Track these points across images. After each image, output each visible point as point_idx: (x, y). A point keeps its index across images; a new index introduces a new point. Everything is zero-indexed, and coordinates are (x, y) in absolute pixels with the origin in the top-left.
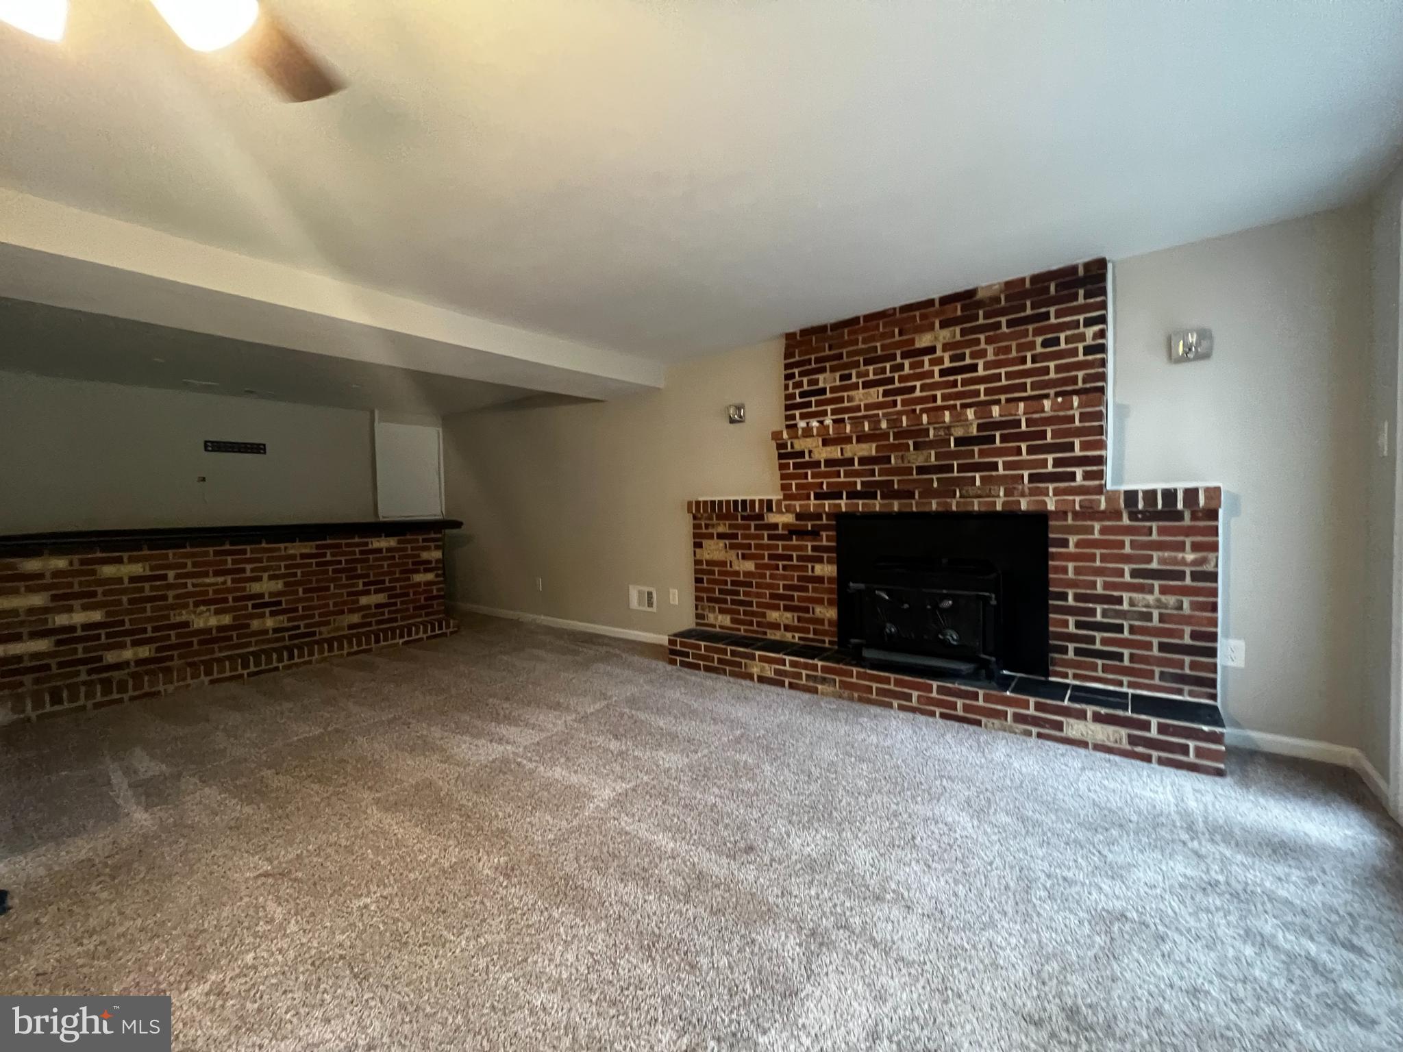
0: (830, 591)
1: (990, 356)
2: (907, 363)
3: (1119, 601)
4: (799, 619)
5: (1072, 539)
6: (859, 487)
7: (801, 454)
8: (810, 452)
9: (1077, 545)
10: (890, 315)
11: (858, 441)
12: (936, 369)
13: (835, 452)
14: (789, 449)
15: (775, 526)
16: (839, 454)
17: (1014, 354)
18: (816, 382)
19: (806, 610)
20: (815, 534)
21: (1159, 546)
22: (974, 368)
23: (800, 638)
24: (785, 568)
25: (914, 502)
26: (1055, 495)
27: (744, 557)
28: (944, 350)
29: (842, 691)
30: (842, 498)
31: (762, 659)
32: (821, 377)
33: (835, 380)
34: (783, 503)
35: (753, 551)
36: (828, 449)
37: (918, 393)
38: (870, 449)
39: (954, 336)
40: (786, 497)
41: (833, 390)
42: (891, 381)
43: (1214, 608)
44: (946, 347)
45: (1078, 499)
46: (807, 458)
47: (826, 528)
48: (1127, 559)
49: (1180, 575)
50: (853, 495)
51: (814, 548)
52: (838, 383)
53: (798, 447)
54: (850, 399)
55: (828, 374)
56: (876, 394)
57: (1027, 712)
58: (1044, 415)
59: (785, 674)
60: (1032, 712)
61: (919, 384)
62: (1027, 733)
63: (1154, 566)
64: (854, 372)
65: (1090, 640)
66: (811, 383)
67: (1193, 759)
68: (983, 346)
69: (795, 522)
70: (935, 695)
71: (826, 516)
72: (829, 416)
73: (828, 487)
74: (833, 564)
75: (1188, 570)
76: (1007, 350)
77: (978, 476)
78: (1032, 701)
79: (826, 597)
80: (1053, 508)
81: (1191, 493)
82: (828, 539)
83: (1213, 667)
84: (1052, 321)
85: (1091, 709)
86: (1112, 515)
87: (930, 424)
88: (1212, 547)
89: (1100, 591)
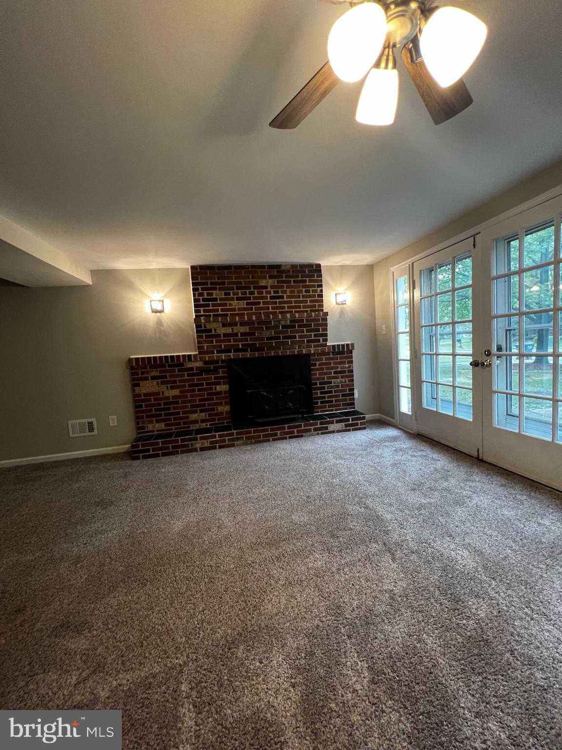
0: (226, 398)
1: (288, 294)
2: (256, 291)
3: (331, 383)
4: (209, 415)
5: (318, 363)
6: (240, 347)
7: (210, 331)
8: (215, 330)
9: (319, 365)
10: (247, 269)
11: (240, 325)
12: (269, 296)
13: (229, 330)
14: (203, 328)
15: (192, 369)
16: (231, 331)
17: (296, 294)
18: (212, 294)
19: (213, 410)
20: (216, 370)
21: (340, 363)
22: (282, 297)
23: (210, 425)
24: (199, 390)
25: (264, 352)
26: (314, 347)
27: (172, 388)
28: (271, 288)
29: (246, 441)
30: (231, 352)
31: (201, 438)
32: (214, 292)
33: (222, 295)
34: (198, 356)
35: (178, 384)
36: (225, 328)
37: (261, 305)
38: (246, 329)
39: (274, 283)
40: (200, 353)
41: (221, 299)
42: (249, 298)
43: (353, 381)
44: (272, 287)
45: (320, 348)
46: (213, 332)
47: (221, 367)
48: (332, 368)
49: (344, 372)
50: (237, 350)
51: (215, 378)
52: (223, 296)
53: (208, 327)
54: (230, 305)
55: (218, 291)
56: (243, 304)
57: (317, 426)
58: (311, 318)
59: (216, 442)
60: (319, 426)
61: (261, 301)
62: (318, 434)
63: (339, 370)
64: (231, 292)
65: (324, 397)
66: (208, 294)
67: (359, 426)
68: (285, 289)
69: (204, 366)
70: (286, 430)
71: (223, 361)
72: (220, 313)
73: (224, 347)
74: (226, 384)
75: (347, 370)
76: (294, 292)
77: (289, 341)
78: (319, 422)
79: (223, 401)
80: (312, 352)
81: (348, 345)
82: (223, 372)
83: (353, 399)
84: (308, 283)
85: (335, 419)
86: (328, 354)
87: (273, 319)
88: (352, 362)
89: (326, 380)
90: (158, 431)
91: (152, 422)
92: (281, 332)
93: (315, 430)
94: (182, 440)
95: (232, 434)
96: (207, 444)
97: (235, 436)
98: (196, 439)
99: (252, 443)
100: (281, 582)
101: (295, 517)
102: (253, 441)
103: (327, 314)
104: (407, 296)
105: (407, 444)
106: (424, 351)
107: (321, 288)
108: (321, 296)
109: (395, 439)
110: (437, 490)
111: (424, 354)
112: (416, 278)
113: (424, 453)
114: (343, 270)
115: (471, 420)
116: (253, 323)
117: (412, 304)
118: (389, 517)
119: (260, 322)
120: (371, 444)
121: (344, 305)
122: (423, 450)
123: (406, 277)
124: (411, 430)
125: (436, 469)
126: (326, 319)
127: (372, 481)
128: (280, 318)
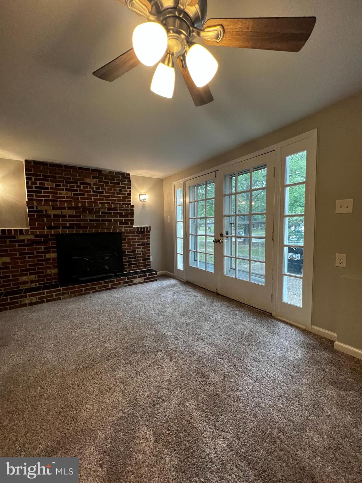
0: (53, 263)
1: (107, 191)
2: (82, 186)
3: (135, 251)
4: (39, 277)
5: (127, 238)
6: (68, 225)
7: (42, 212)
9: (128, 240)
10: (75, 169)
11: (68, 209)
12: (92, 190)
13: (59, 212)
14: (35, 209)
15: (23, 241)
16: (60, 213)
17: (112, 191)
18: (44, 184)
19: (42, 272)
20: (46, 242)
21: (141, 239)
22: (102, 192)
23: (39, 284)
24: (29, 257)
25: (87, 230)
26: (124, 228)
27: (2, 256)
29: (71, 295)
30: (60, 229)
31: (31, 296)
32: (46, 183)
33: (53, 185)
34: (30, 231)
35: (9, 253)
36: (55, 211)
37: (86, 196)
38: (73, 212)
39: (97, 182)
40: (31, 228)
41: (52, 189)
43: (149, 250)
44: (94, 184)
45: (128, 229)
46: (44, 213)
47: (50, 240)
48: (136, 242)
49: (144, 245)
50: (65, 227)
51: (45, 248)
52: (54, 187)
53: (40, 208)
54: (60, 194)
55: (49, 182)
56: (71, 194)
57: (126, 281)
58: (123, 208)
59: (44, 297)
60: (127, 280)
61: (86, 193)
62: (126, 286)
63: (141, 243)
64: (61, 184)
65: (131, 261)
66: (40, 184)
67: (153, 279)
68: (105, 187)
69: (34, 238)
70: (103, 285)
71: (52, 235)
72: (51, 198)
73: (54, 225)
74: (55, 253)
75: (146, 243)
76: (111, 190)
77: (107, 223)
78: (127, 277)
79: (52, 266)
80: (123, 231)
81: (147, 227)
82: (52, 244)
83: (150, 262)
84: (121, 185)
85: (137, 275)
86: (134, 232)
87: (94, 207)
88: (149, 238)
89: (132, 250)
92: (101, 217)
93: (124, 283)
94: (12, 299)
95: (59, 290)
96: (35, 299)
97: (61, 292)
98: (25, 296)
99: (75, 296)
101: (107, 345)
102: (77, 294)
103: (133, 206)
104: (182, 200)
105: (180, 288)
106: (190, 233)
107: (130, 190)
108: (130, 195)
109: (174, 286)
110: (195, 314)
111: (190, 235)
112: (187, 190)
113: (190, 293)
114: (145, 179)
115: (214, 272)
116: (79, 208)
117: (184, 205)
118: (169, 334)
119: (84, 209)
120: (159, 290)
121: (145, 202)
122: (190, 291)
123: (181, 189)
124: (183, 280)
125: (196, 302)
126: (133, 210)
127: (160, 313)
128: (100, 206)
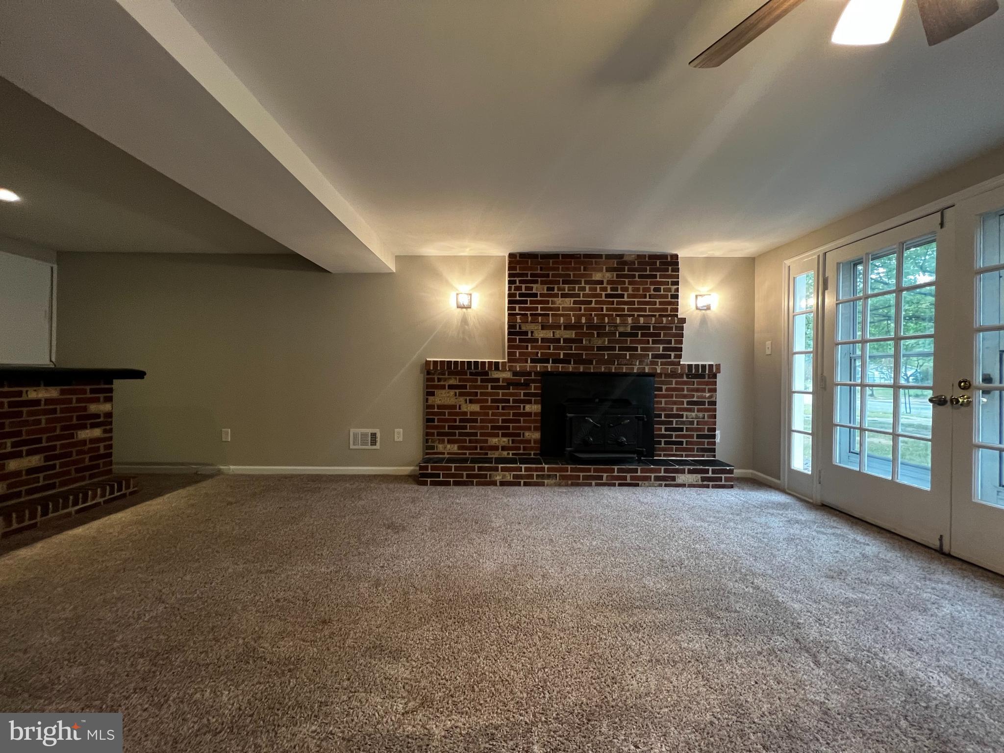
0: (535, 421)
1: (630, 292)
2: (587, 287)
3: (682, 416)
4: (513, 442)
5: (664, 387)
6: (562, 357)
7: (526, 333)
8: (532, 332)
9: (666, 390)
10: (578, 258)
11: (565, 329)
12: (604, 293)
13: (549, 334)
14: (517, 329)
15: (497, 380)
16: (552, 335)
17: (641, 292)
18: (531, 289)
19: (519, 435)
20: (526, 385)
21: (697, 390)
22: (622, 296)
23: (513, 454)
24: (503, 408)
25: (592, 366)
26: (661, 365)
27: (471, 402)
28: (608, 284)
29: (561, 481)
30: (549, 363)
31: (503, 469)
32: (535, 286)
33: (543, 290)
34: (507, 365)
35: (479, 397)
36: (544, 331)
37: (593, 305)
38: (571, 334)
39: (613, 277)
40: (510, 361)
41: (542, 295)
42: (578, 296)
43: (715, 417)
44: (609, 282)
45: (670, 367)
46: (530, 336)
47: (534, 381)
48: (685, 396)
49: (703, 403)
50: (557, 361)
51: (525, 395)
52: (545, 292)
53: (524, 329)
54: (553, 303)
55: (539, 285)
56: (569, 302)
57: (661, 475)
58: (661, 325)
59: (521, 477)
60: (662, 474)
61: (594, 300)
62: (660, 485)
63: (695, 399)
64: (556, 287)
65: (671, 436)
66: (527, 288)
67: (723, 483)
68: (627, 285)
69: (512, 377)
70: (616, 474)
71: (537, 374)
72: (539, 312)
73: (541, 355)
74: (539, 404)
75: (707, 400)
76: (638, 289)
77: (628, 353)
78: (663, 468)
79: (533, 425)
80: (659, 371)
81: (711, 366)
82: (535, 388)
83: (714, 443)
84: (658, 279)
85: (687, 468)
86: (681, 376)
87: (608, 323)
88: (715, 390)
89: (675, 412)
90: (448, 454)
91: (442, 442)
92: (617, 342)
93: (657, 479)
94: (480, 469)
95: (543, 469)
96: (509, 477)
97: (546, 473)
98: (496, 469)
99: (567, 485)
100: (644, 657)
102: (570, 482)
103: (683, 320)
104: (812, 301)
105: (807, 515)
106: (838, 379)
107: (676, 287)
108: (677, 297)
109: (784, 506)
111: (838, 385)
112: (830, 273)
113: (839, 532)
114: (710, 263)
116: (581, 327)
117: (820, 313)
118: (797, 606)
119: (591, 327)
120: (747, 508)
121: (708, 312)
122: (836, 527)
123: (812, 273)
124: (812, 499)
125: (864, 556)
126: (682, 329)
127: (757, 555)
128: (618, 321)
